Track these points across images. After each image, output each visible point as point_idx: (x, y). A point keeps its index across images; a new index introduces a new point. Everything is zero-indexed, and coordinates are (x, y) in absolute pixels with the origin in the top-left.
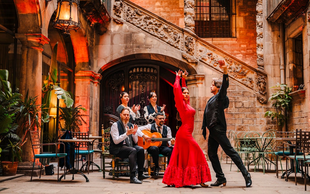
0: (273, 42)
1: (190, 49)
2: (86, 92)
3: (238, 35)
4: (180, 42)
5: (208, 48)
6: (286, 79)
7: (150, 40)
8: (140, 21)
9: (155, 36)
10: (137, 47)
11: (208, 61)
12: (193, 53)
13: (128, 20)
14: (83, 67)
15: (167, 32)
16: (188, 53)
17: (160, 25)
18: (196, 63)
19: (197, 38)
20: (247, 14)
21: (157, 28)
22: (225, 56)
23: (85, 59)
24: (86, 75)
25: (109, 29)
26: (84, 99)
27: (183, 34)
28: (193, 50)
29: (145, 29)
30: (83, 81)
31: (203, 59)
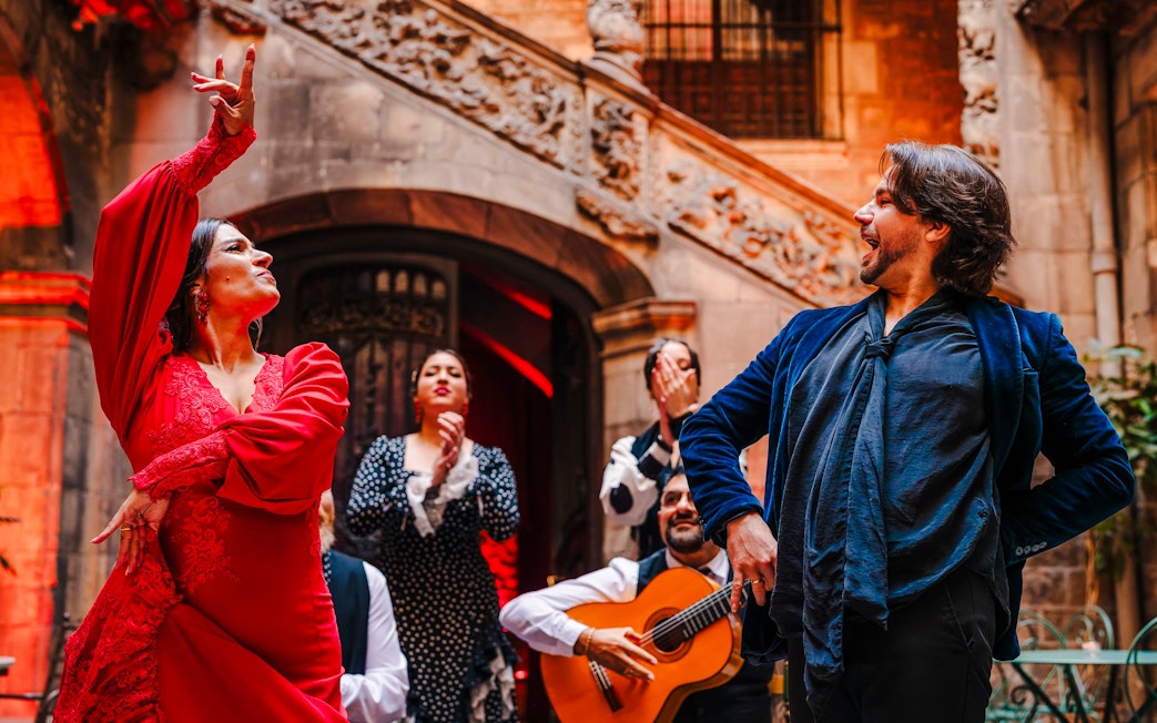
0: (1052, 133)
1: (620, 164)
2: (46, 388)
3: (851, 129)
4: (565, 133)
5: (714, 162)
6: (1129, 323)
7: (408, 118)
8: (355, 24)
9: (436, 99)
10: (336, 154)
11: (714, 231)
12: (636, 189)
13: (291, 15)
14: (29, 252)
15: (496, 80)
16: (609, 186)
17: (463, 42)
18: (652, 241)
19: (656, 112)
20: (894, 30)
21: (443, 55)
22: (802, 202)
23: (39, 208)
24: (44, 294)
25: (190, 62)
26: (30, 430)
27: (583, 88)
28: (633, 174)
29: (379, 64)
30: (27, 329)
31: (687, 217)
